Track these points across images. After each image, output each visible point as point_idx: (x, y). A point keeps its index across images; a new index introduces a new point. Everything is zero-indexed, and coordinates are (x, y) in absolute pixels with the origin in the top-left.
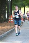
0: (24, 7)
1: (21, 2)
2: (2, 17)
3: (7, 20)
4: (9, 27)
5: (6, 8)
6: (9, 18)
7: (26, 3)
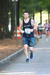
0: (41, 11)
1: (35, 3)
2: (2, 29)
3: (10, 35)
4: (14, 47)
5: (9, 13)
6: (15, 31)
7: (44, 4)
